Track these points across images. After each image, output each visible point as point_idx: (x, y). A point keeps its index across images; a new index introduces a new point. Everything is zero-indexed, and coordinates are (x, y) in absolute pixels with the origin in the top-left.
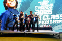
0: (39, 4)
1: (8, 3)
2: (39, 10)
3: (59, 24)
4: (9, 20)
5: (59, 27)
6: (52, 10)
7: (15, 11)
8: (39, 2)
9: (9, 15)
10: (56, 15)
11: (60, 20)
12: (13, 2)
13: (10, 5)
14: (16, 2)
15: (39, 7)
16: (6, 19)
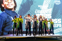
0: (39, 8)
1: (4, 4)
2: (39, 13)
3: (57, 28)
4: (6, 24)
5: (57, 31)
6: (51, 14)
7: (13, 13)
8: (39, 6)
9: (6, 18)
10: (55, 19)
11: (58, 24)
12: (11, 3)
13: (7, 6)
14: (14, 3)
15: (39, 11)
16: (2, 22)
